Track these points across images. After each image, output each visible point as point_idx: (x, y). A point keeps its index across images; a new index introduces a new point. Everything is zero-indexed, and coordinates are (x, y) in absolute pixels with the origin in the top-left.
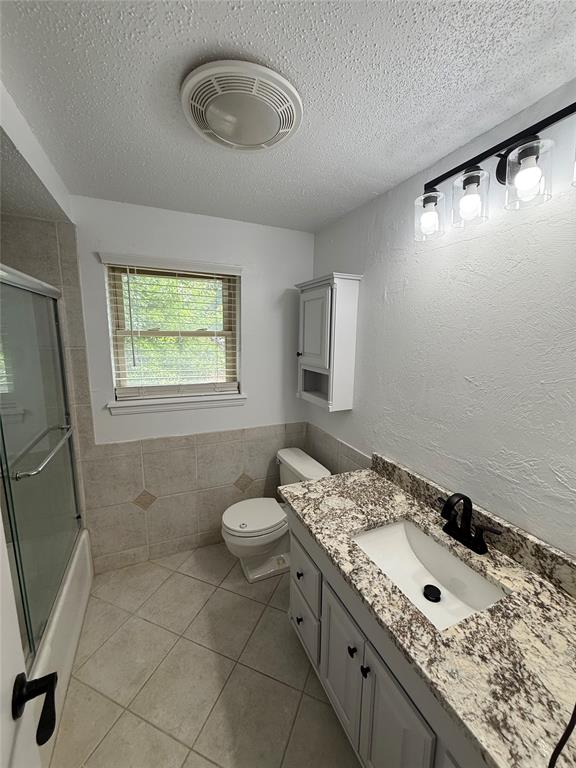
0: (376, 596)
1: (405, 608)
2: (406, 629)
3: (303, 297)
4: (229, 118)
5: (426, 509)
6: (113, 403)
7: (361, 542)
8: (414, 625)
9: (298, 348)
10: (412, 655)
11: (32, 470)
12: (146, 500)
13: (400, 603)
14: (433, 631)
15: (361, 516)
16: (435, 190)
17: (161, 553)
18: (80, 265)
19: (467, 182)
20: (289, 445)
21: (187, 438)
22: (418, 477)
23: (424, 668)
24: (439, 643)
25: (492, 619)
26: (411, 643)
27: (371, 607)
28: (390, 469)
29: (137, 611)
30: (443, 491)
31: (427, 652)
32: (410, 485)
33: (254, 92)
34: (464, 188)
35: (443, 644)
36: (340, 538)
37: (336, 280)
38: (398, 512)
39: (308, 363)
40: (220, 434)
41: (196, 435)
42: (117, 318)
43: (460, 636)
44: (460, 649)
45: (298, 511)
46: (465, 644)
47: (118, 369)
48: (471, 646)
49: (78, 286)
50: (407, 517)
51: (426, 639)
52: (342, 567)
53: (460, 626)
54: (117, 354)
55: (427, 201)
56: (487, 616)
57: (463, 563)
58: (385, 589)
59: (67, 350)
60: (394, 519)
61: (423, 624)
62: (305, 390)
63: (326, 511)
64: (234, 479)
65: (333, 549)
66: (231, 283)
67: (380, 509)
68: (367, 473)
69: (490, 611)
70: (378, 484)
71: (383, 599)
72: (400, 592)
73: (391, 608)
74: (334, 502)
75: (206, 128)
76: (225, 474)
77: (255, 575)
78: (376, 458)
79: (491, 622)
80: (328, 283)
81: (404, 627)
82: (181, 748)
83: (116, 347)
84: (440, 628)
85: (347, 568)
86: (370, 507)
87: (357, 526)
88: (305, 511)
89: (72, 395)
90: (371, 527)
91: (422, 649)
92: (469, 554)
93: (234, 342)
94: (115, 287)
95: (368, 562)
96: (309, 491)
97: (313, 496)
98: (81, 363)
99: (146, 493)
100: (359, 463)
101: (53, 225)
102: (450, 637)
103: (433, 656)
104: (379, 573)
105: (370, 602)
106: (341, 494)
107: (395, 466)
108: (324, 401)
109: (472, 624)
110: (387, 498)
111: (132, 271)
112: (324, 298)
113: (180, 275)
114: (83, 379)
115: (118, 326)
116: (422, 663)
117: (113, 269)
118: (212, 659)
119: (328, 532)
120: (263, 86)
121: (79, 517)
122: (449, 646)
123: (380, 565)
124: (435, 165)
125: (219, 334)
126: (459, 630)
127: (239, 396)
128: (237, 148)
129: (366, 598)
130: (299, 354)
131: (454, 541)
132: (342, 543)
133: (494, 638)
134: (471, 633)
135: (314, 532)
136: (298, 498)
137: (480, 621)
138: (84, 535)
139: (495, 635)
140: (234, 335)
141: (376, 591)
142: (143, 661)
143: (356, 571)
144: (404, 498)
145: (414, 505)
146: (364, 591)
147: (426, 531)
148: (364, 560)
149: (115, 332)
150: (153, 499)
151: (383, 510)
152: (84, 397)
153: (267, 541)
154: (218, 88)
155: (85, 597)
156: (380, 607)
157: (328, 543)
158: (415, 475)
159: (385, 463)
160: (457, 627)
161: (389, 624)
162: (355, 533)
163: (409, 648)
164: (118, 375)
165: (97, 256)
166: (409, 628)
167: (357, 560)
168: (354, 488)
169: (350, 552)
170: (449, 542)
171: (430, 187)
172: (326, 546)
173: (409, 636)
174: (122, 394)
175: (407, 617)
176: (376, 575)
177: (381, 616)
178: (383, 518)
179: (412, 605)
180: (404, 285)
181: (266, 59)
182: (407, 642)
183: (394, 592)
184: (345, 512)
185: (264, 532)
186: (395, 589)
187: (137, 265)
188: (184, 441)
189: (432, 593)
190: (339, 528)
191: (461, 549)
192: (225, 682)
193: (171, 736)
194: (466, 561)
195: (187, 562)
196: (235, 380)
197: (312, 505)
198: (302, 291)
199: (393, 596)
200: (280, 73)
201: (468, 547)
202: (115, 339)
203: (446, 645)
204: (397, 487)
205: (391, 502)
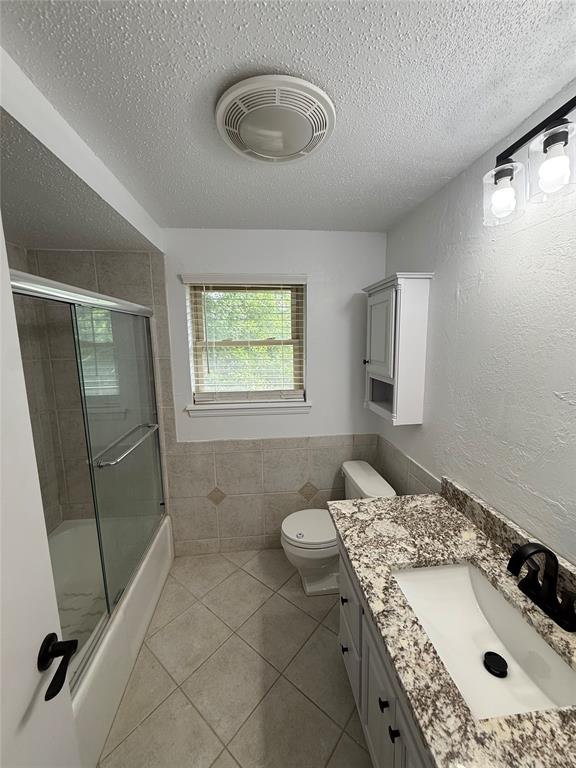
0: (402, 649)
1: (436, 674)
2: (429, 703)
3: (370, 302)
4: (277, 134)
5: (502, 555)
6: (191, 406)
7: (403, 581)
8: (442, 700)
9: (365, 356)
10: (428, 738)
11: (112, 461)
12: (217, 497)
13: (430, 666)
14: (466, 715)
15: (411, 550)
16: (511, 161)
17: (230, 548)
18: (167, 286)
19: (548, 143)
20: (357, 457)
21: (254, 442)
22: (493, 513)
23: (438, 760)
24: (470, 735)
25: (562, 727)
26: (431, 721)
27: (393, 660)
28: (461, 499)
29: (202, 598)
30: (525, 537)
31: (449, 740)
32: (483, 521)
33: (278, 103)
34: (545, 151)
35: (476, 738)
36: (378, 570)
37: (400, 281)
38: (460, 553)
39: (374, 371)
40: (285, 440)
41: (263, 440)
42: (197, 331)
43: (505, 735)
44: (499, 754)
45: (341, 530)
46: (508, 748)
47: (197, 376)
48: (516, 755)
49: (165, 304)
50: (472, 561)
51: (453, 723)
52: (371, 604)
53: (508, 722)
54: (196, 363)
55: (498, 176)
56: (556, 721)
57: (539, 636)
58: (416, 644)
59: (157, 359)
60: (454, 560)
61: (453, 703)
62: (373, 401)
63: (371, 535)
64: (299, 487)
65: (367, 581)
66: (298, 291)
67: (438, 545)
68: (434, 498)
69: (562, 715)
70: (444, 514)
71: (410, 655)
72: (435, 652)
73: (417, 669)
74: (385, 527)
75: (246, 149)
76: (291, 481)
77: (310, 589)
78: (445, 482)
79: (559, 732)
80: (391, 284)
81: (426, 699)
82: (217, 742)
83: (196, 356)
84: (477, 714)
85: (377, 606)
86: (427, 540)
87: (403, 559)
88: (347, 533)
89: (159, 398)
90: (421, 564)
91: (444, 734)
92: (550, 626)
93: (301, 350)
94: (196, 303)
95: (404, 606)
96: (359, 511)
97: (361, 516)
98: (167, 371)
99: (217, 490)
100: (426, 486)
101: (147, 255)
102: (488, 731)
103: (455, 749)
104: (414, 623)
105: (393, 655)
106: (395, 520)
107: (467, 496)
108: (389, 413)
109: (527, 724)
110: (452, 533)
111: (208, 288)
112: (388, 301)
113: (249, 289)
114: (168, 384)
115: (198, 338)
116: (439, 753)
117: (195, 288)
118: (258, 663)
119: (366, 560)
120: (285, 95)
121: (163, 504)
122: (483, 744)
123: (419, 612)
124: (515, 130)
125: (287, 343)
126: (505, 726)
127: (304, 404)
128: (279, 161)
129: (389, 648)
130: (365, 362)
131: (530, 604)
132: (379, 576)
133: (558, 757)
134: (521, 737)
135: (351, 557)
136: (345, 517)
137: (540, 724)
138: (167, 520)
139: (561, 752)
140: (301, 343)
141: (404, 644)
142: (199, 647)
143: (386, 613)
144: (474, 535)
145: (485, 547)
146: (390, 640)
147: (494, 582)
148: (400, 602)
149: (195, 344)
150: (223, 496)
151: (442, 546)
152: (169, 400)
153: (325, 556)
154: (243, 108)
155: (164, 574)
156: (403, 664)
157: (363, 573)
158: (491, 510)
159: (456, 490)
160: (502, 722)
161: (409, 688)
162: (401, 568)
163: (426, 727)
164: (197, 382)
165: (180, 277)
166: (433, 702)
167: (391, 600)
168: (412, 515)
169: (386, 589)
170: (522, 605)
171: (504, 158)
172: (360, 576)
173: (430, 712)
174: (201, 398)
175: (435, 687)
176: (409, 624)
177: (401, 676)
178: (439, 557)
179: (446, 673)
180: (480, 280)
181: (283, 67)
182: (426, 718)
183: (426, 651)
184: (393, 540)
185: (322, 546)
186: (428, 648)
187: (211, 282)
188: (251, 445)
189: (495, 665)
190: (381, 559)
191: (539, 617)
192: (267, 691)
193: (210, 727)
194: (544, 635)
195: (251, 561)
196: (301, 387)
197: (358, 527)
198: (370, 295)
199: (425, 655)
200: (300, 76)
201: (551, 617)
202: (195, 350)
203: (480, 741)
204: (469, 522)
205: (455, 538)
